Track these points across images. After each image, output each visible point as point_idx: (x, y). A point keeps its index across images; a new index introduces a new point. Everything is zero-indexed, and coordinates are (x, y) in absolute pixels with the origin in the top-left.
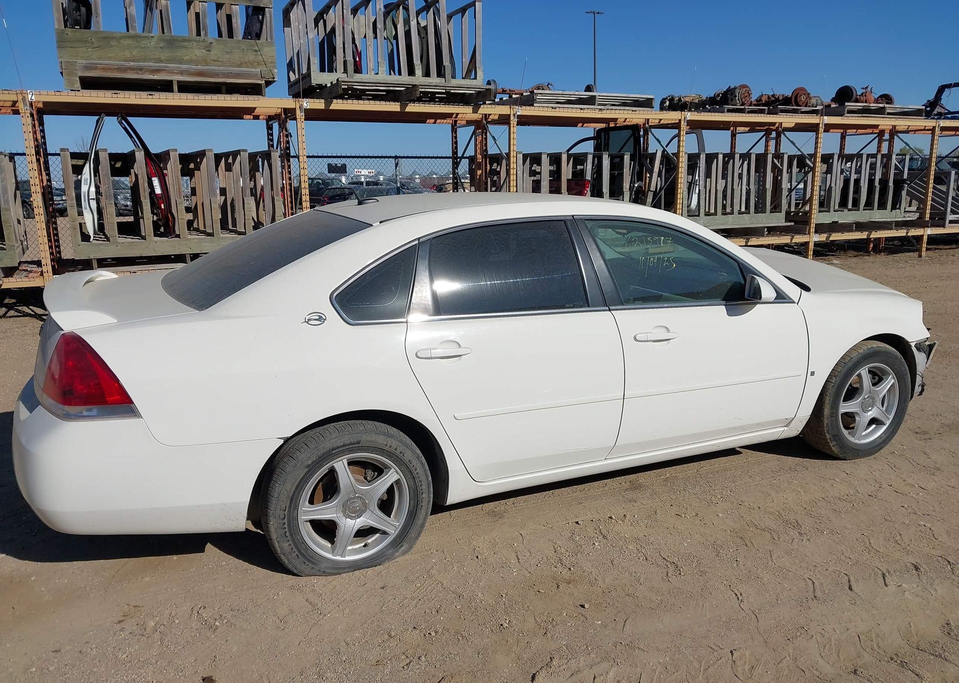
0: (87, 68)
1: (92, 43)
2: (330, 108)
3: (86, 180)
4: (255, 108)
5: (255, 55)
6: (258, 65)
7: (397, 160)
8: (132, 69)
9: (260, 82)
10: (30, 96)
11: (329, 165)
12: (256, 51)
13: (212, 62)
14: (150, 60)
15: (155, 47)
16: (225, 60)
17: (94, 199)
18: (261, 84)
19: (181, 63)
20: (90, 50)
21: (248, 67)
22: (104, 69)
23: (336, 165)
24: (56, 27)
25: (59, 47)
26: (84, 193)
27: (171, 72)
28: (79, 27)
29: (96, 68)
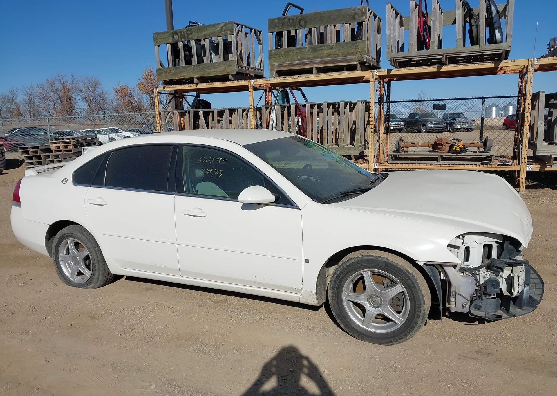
0: (279, 67)
1: (282, 54)
2: (391, 74)
3: (272, 119)
4: (364, 77)
5: (355, 48)
6: (356, 54)
7: (484, 100)
8: (296, 64)
9: (356, 63)
10: (253, 82)
11: (434, 105)
12: (356, 46)
13: (333, 56)
14: (305, 59)
15: (307, 52)
16: (339, 54)
17: (275, 128)
18: (356, 64)
19: (318, 58)
20: (281, 58)
21: (350, 55)
22: (285, 66)
23: (439, 105)
24: (269, 49)
25: (269, 59)
26: (271, 125)
27: (313, 64)
28: (279, 48)
29: (282, 66)
